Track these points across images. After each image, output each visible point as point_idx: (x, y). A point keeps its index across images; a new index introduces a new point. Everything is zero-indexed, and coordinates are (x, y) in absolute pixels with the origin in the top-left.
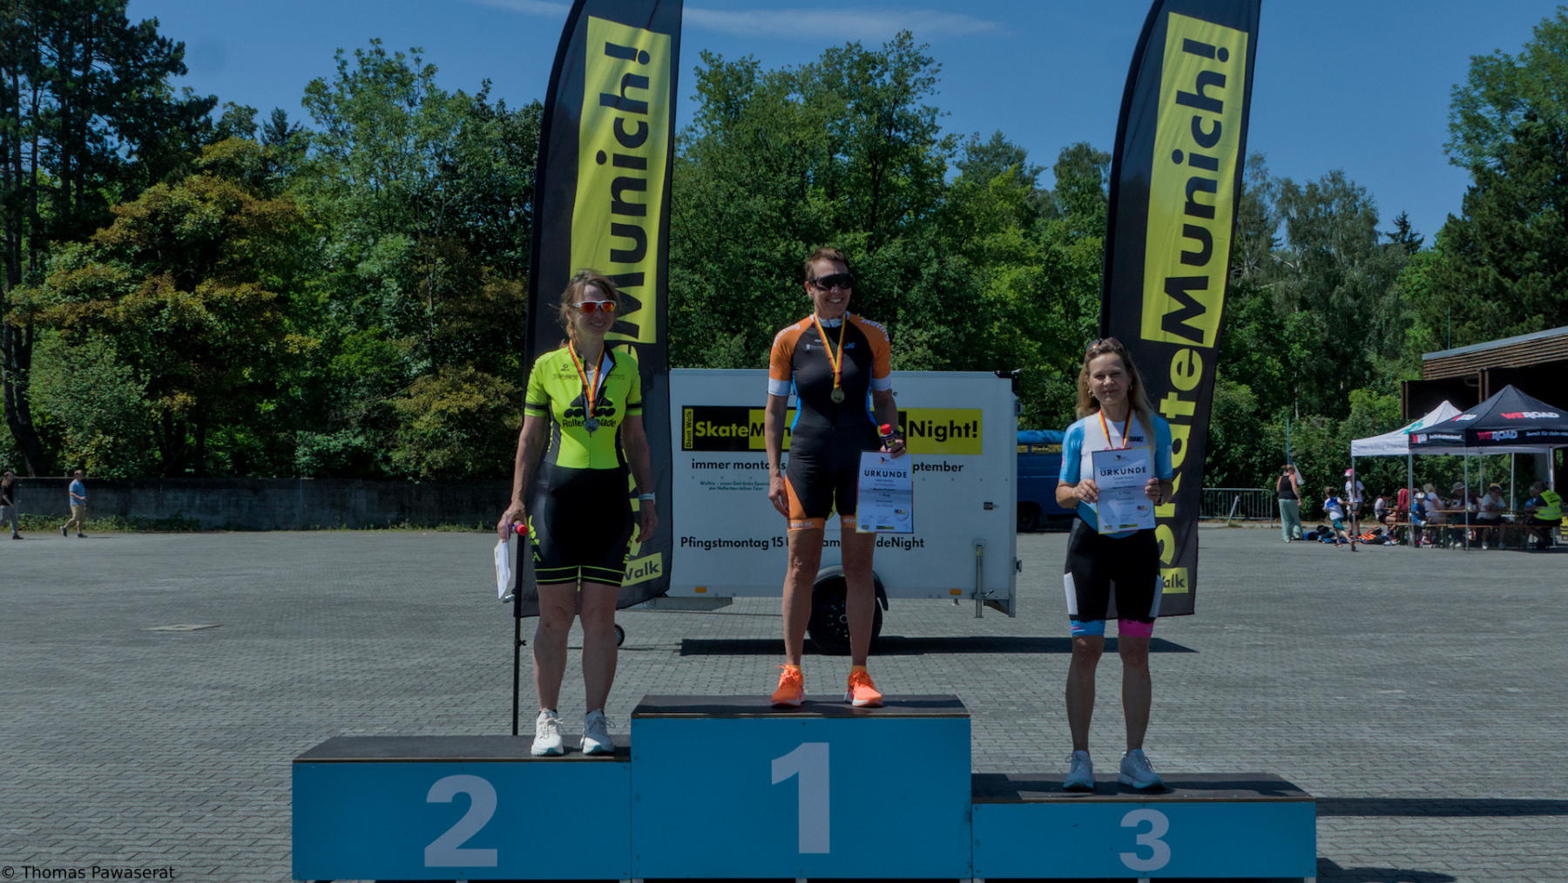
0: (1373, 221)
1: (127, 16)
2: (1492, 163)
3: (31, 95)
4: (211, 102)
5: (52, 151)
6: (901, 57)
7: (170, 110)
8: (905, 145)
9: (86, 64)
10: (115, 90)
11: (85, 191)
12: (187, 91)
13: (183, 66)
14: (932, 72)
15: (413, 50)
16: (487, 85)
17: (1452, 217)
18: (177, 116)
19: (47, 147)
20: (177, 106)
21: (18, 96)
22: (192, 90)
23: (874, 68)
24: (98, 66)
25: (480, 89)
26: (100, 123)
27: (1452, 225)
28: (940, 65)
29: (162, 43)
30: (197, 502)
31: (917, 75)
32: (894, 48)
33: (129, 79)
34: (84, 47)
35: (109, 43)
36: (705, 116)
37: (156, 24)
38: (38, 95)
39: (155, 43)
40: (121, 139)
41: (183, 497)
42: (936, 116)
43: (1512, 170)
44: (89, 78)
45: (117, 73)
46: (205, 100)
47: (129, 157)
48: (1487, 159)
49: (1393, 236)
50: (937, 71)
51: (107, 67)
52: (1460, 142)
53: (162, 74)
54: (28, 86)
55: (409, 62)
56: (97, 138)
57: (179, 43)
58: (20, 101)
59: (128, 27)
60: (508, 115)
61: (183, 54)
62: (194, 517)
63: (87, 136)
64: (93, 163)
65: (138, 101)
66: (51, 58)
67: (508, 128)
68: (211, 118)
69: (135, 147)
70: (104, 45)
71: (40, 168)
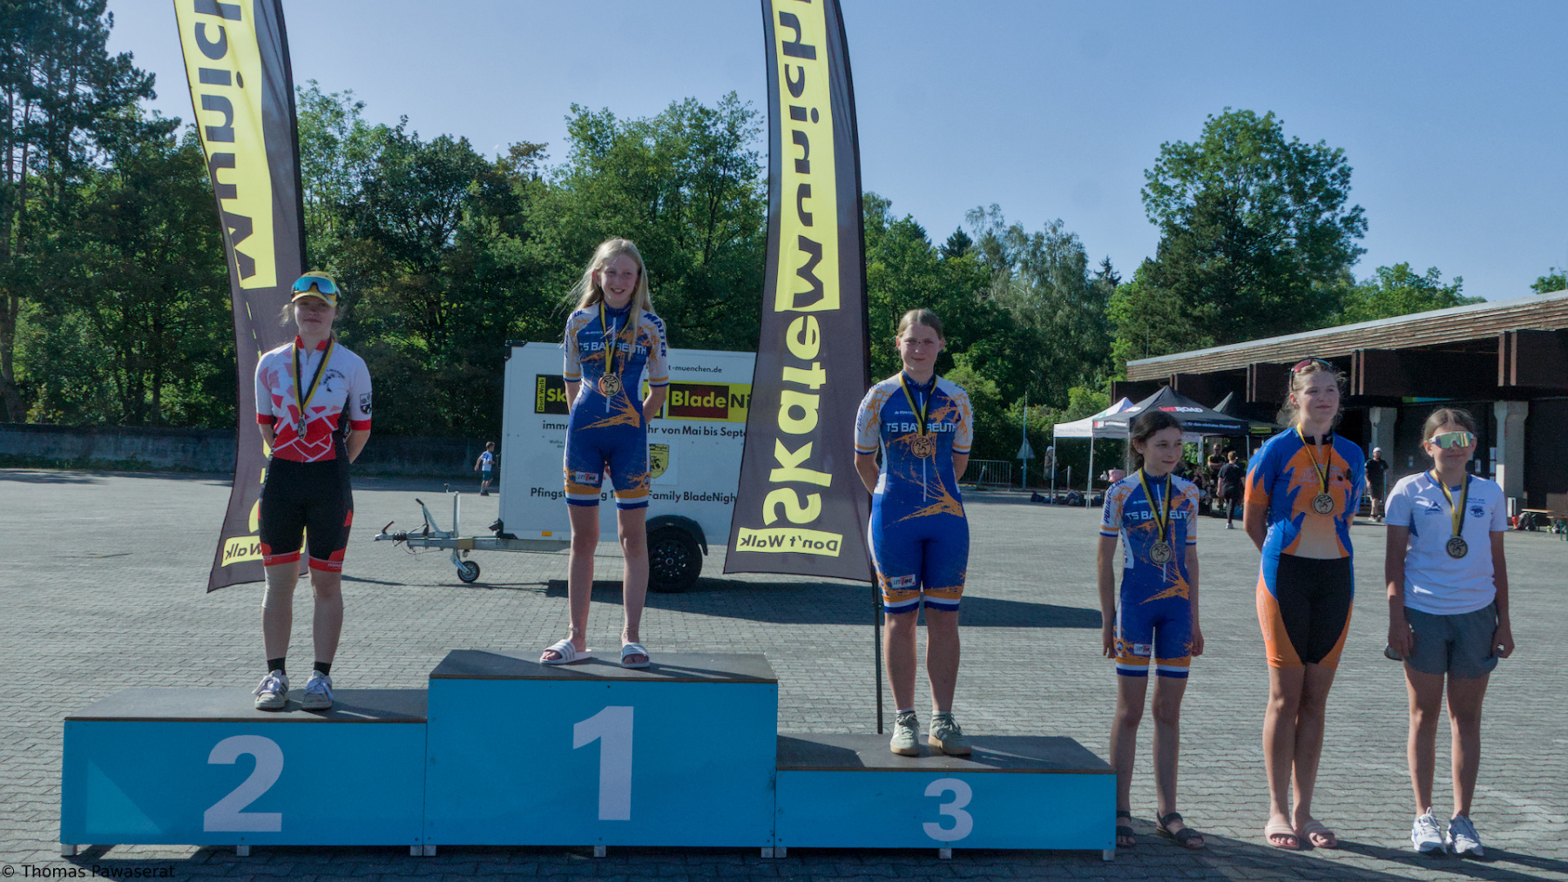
1: (108, 48)
2: (1178, 220)
3: (23, 109)
4: (177, 122)
5: (38, 156)
7: (141, 128)
8: (735, 181)
9: (72, 86)
10: (96, 110)
11: (67, 191)
12: (154, 111)
13: (153, 92)
15: (346, 92)
16: (405, 119)
17: (1149, 260)
18: (147, 133)
19: (36, 153)
20: (146, 126)
21: (12, 110)
22: (160, 113)
23: (710, 119)
25: (399, 122)
26: (80, 135)
27: (1148, 266)
29: (136, 73)
30: (150, 447)
31: (744, 126)
32: (725, 106)
33: (106, 102)
34: (70, 72)
35: (92, 72)
36: (577, 155)
37: (131, 56)
38: (30, 110)
39: (130, 73)
40: (98, 150)
41: (139, 442)
43: (1194, 226)
44: (74, 97)
45: (97, 95)
46: (171, 121)
47: (104, 164)
48: (1175, 218)
49: (1099, 274)
51: (89, 90)
53: (135, 98)
54: (22, 102)
55: (340, 100)
56: (76, 147)
57: (151, 74)
58: (14, 115)
59: (108, 58)
60: (421, 144)
61: (153, 84)
62: (147, 459)
63: (70, 146)
64: (74, 168)
65: (114, 119)
66: (41, 80)
67: (420, 155)
68: (175, 137)
69: (109, 157)
70: (87, 72)
71: (29, 170)
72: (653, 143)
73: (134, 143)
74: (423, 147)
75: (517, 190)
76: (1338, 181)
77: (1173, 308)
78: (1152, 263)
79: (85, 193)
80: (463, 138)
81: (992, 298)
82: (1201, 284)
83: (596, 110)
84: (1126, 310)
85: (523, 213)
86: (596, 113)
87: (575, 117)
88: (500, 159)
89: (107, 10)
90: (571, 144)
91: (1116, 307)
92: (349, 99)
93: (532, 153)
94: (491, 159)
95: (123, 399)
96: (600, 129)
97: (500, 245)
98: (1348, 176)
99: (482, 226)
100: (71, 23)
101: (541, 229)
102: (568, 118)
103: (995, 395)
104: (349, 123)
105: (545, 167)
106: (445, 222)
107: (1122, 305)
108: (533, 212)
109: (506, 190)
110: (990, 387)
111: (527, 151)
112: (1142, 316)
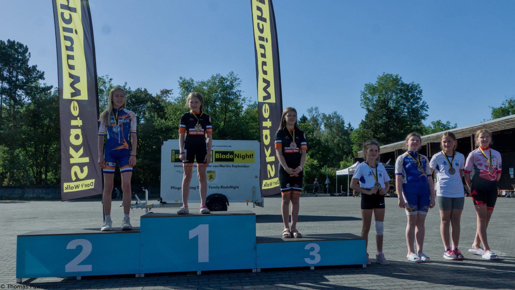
0: (343, 123)
1: (29, 64)
2: (371, 108)
4: (52, 87)
5: (6, 99)
6: (231, 78)
7: (40, 89)
8: (233, 100)
9: (17, 76)
10: (25, 84)
11: (15, 110)
12: (44, 84)
13: (44, 77)
14: (239, 82)
15: (106, 76)
16: (126, 83)
17: (363, 120)
18: (42, 91)
20: (42, 88)
22: (46, 84)
23: (225, 81)
24: (20, 77)
25: (124, 84)
26: (20, 92)
27: (363, 123)
28: (241, 80)
29: (38, 72)
30: (44, 192)
31: (236, 82)
32: (229, 76)
33: (28, 81)
34: (16, 72)
35: (24, 72)
36: (182, 93)
37: (36, 66)
38: (3, 85)
39: (36, 72)
40: (26, 96)
41: (40, 191)
42: (241, 92)
43: (376, 109)
44: (18, 80)
45: (25, 79)
46: (50, 87)
47: (28, 101)
48: (370, 107)
49: (347, 128)
50: (241, 81)
51: (22, 77)
52: (363, 103)
53: (38, 80)
55: (104, 78)
56: (20, 96)
57: (43, 72)
59: (29, 67)
60: (131, 91)
61: (44, 75)
62: (43, 196)
63: (16, 95)
64: (18, 103)
65: (31, 87)
66: (7, 75)
67: (131, 94)
68: (51, 92)
69: (29, 99)
70: (22, 72)
71: (3, 104)
72: (206, 88)
73: (38, 94)
74: (132, 92)
75: (163, 104)
76: (418, 94)
77: (371, 135)
78: (364, 121)
79: (21, 111)
80: (145, 89)
81: (315, 135)
82: (379, 128)
83: (188, 78)
84: (356, 137)
85: (165, 111)
86: (188, 80)
87: (181, 81)
88: (157, 94)
89: (28, 52)
90: (180, 89)
91: (353, 136)
92: (107, 78)
93: (168, 93)
94: (154, 95)
95: (35, 177)
96: (189, 84)
97: (158, 122)
98: (421, 92)
99: (152, 116)
100: (16, 56)
101: (171, 116)
102: (179, 81)
103: (317, 165)
104: (108, 85)
105: (172, 97)
106: (140, 116)
107: (355, 135)
108: (168, 111)
109: (159, 105)
110: (315, 162)
111: (166, 92)
112: (362, 138)
